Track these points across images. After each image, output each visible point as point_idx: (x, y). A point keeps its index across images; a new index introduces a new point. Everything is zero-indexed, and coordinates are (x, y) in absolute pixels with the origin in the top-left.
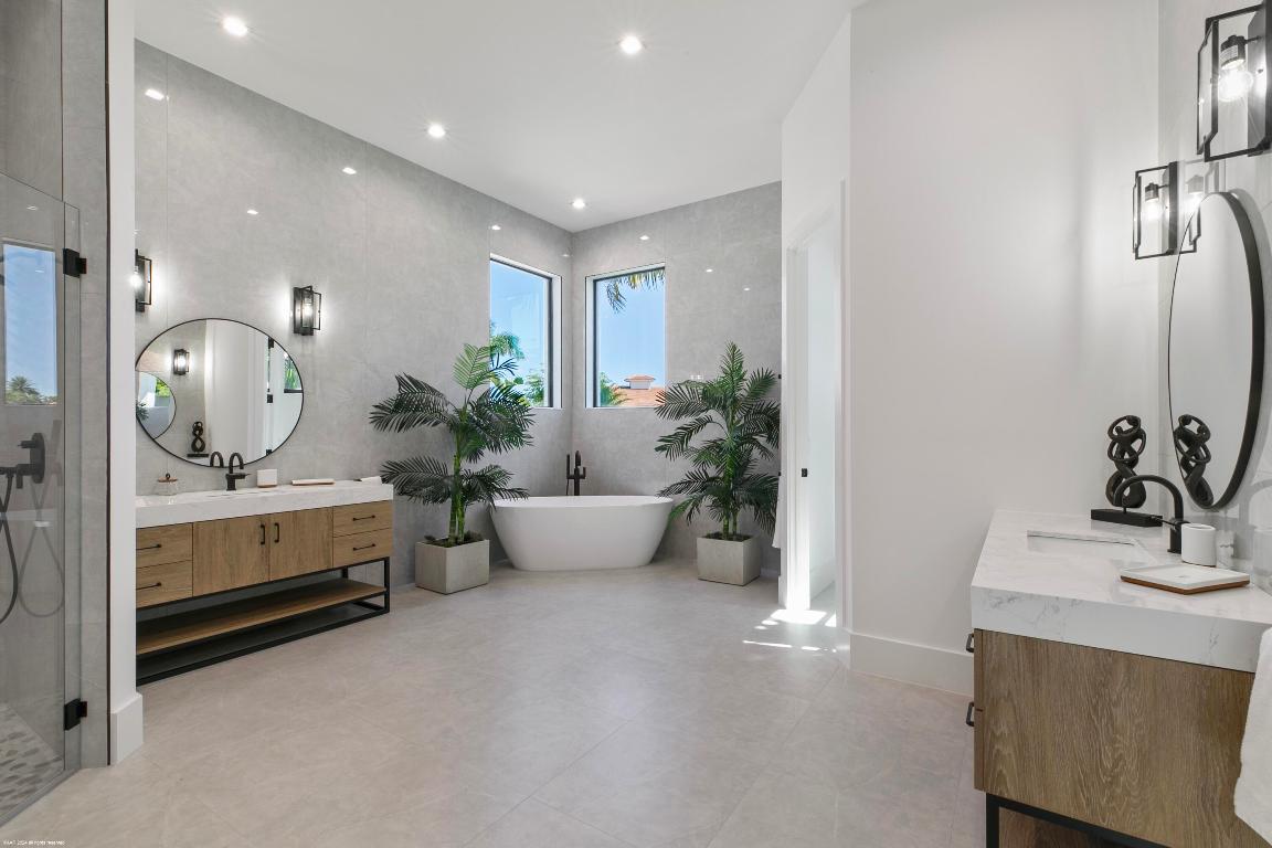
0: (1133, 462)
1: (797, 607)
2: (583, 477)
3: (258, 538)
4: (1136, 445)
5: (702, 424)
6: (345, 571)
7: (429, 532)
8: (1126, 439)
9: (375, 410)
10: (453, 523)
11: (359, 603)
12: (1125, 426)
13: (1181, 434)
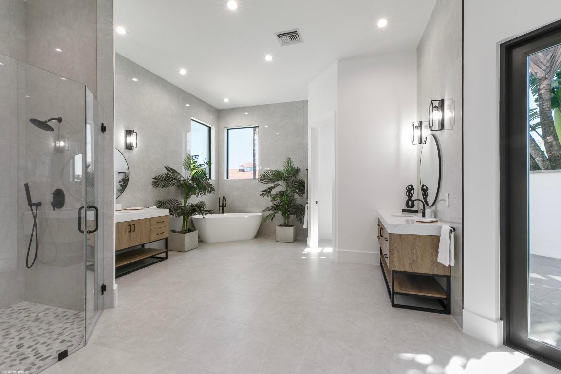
0: (412, 196)
1: (313, 247)
2: (226, 206)
3: (127, 230)
4: (412, 192)
5: (277, 185)
6: (143, 246)
7: (173, 229)
8: (410, 190)
9: (153, 180)
10: (184, 225)
11: (153, 257)
12: (410, 187)
13: (423, 189)
